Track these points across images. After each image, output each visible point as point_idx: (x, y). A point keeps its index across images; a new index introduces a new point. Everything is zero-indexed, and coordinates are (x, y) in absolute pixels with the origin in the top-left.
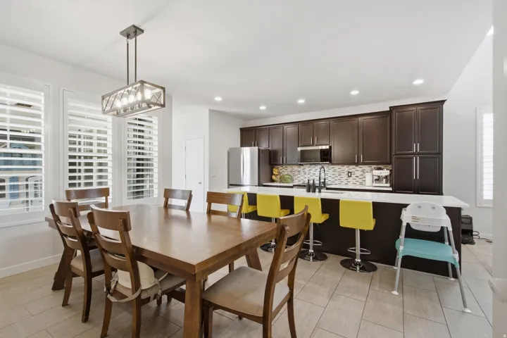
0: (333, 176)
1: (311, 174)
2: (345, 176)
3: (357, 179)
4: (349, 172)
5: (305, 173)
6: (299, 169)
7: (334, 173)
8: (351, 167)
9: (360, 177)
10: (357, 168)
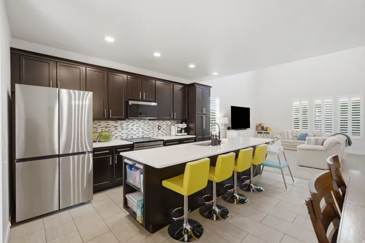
0: (148, 130)
1: (129, 130)
2: (156, 129)
3: (164, 131)
4: (159, 126)
5: (122, 129)
6: (116, 125)
7: (149, 127)
8: (160, 122)
9: (166, 129)
10: (164, 123)
